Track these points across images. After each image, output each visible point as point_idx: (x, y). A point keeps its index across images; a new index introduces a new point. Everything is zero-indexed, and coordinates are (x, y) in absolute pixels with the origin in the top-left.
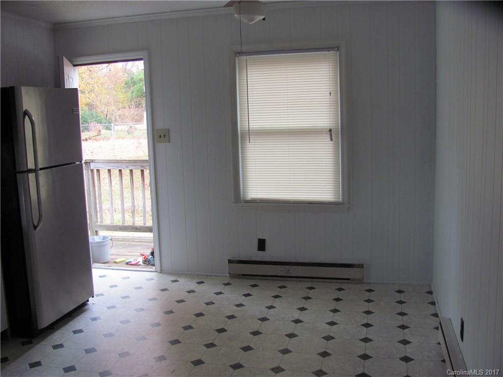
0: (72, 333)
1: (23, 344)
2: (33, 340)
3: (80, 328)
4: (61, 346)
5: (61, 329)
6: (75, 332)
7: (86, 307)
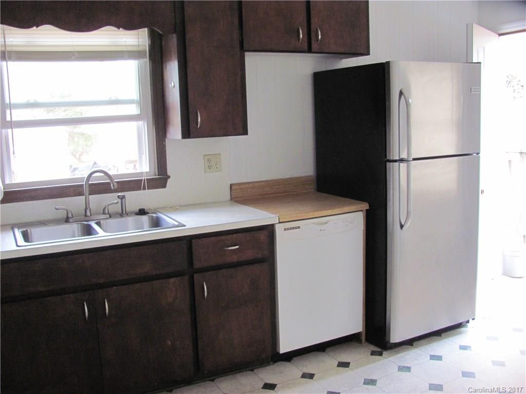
0: (429, 358)
1: (373, 353)
2: (384, 353)
3: (441, 355)
4: (408, 369)
5: (420, 348)
6: (433, 357)
7: (462, 329)
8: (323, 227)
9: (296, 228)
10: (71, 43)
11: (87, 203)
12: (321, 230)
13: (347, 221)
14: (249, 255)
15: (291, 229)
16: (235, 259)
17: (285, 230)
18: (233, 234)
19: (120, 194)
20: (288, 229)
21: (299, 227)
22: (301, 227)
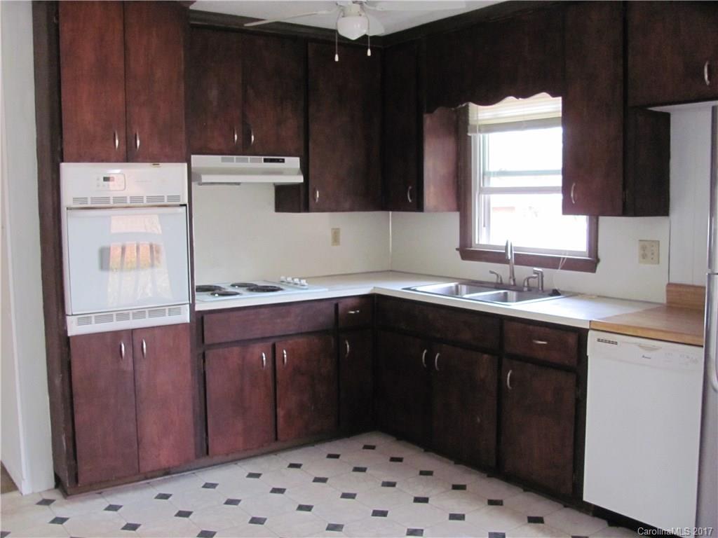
8: (647, 354)
9: (613, 343)
10: (522, 113)
11: (512, 272)
12: (643, 357)
13: (688, 357)
14: (555, 357)
15: (606, 341)
16: (541, 355)
17: (599, 340)
18: (541, 326)
19: (536, 269)
20: (602, 341)
21: (616, 343)
22: (619, 343)
